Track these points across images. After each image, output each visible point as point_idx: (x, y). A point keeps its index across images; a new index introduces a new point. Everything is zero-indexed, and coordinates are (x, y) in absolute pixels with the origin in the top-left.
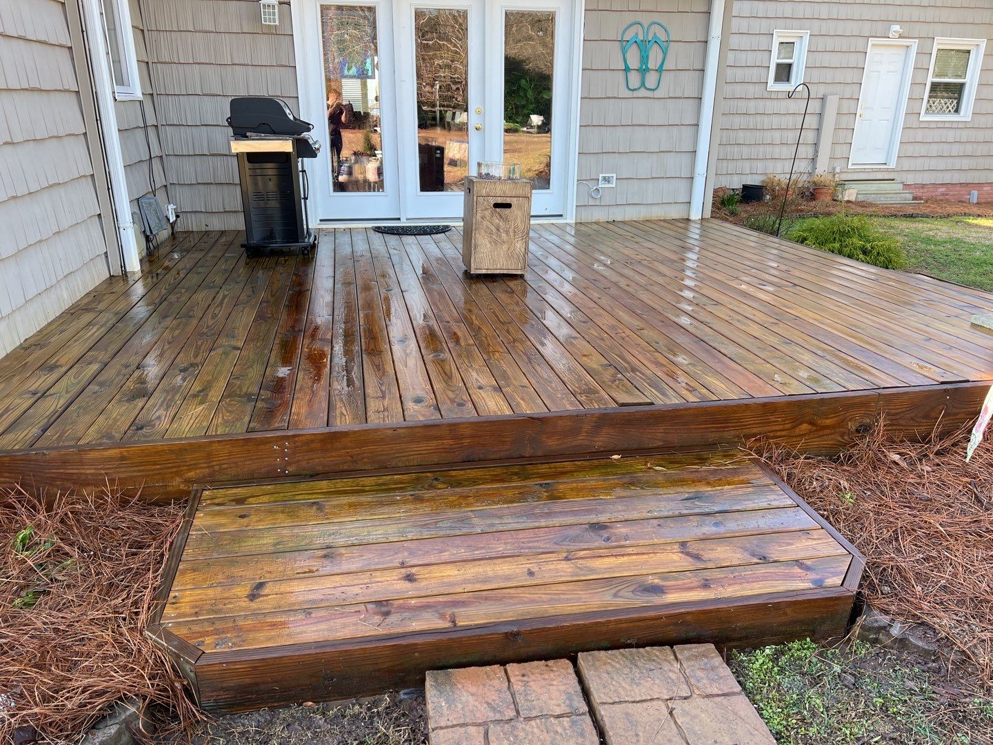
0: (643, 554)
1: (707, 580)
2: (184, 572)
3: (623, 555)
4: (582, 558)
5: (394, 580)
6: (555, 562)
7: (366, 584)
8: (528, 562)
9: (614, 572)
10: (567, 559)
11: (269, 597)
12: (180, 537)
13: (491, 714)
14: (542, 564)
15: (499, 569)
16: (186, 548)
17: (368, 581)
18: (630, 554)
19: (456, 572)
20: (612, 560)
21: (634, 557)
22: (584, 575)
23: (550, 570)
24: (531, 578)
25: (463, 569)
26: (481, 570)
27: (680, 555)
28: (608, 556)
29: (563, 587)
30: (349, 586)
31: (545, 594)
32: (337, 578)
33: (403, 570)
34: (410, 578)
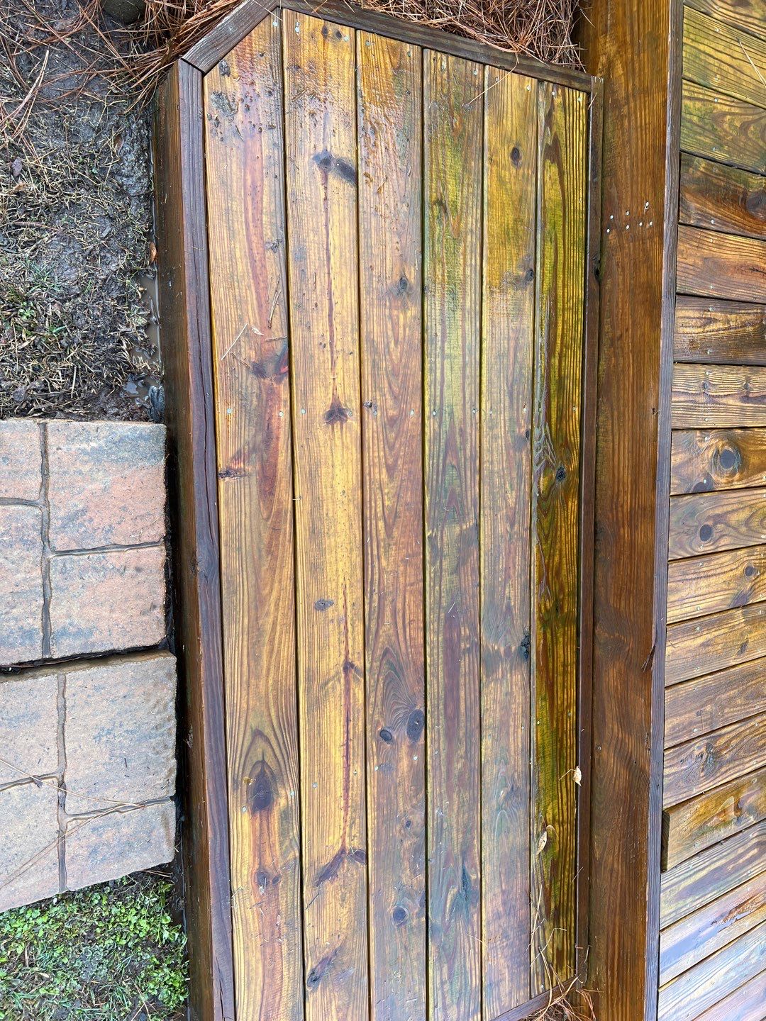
0: (346, 789)
1: (276, 881)
2: (393, 51)
3: (347, 756)
4: (347, 691)
5: (335, 389)
6: (343, 646)
7: (331, 344)
8: (349, 605)
9: (310, 739)
10: (348, 666)
11: (322, 188)
12: (477, 49)
13: (62, 513)
14: (342, 626)
15: (339, 556)
16: (451, 59)
17: (339, 347)
18: (347, 768)
19: (339, 489)
20: (339, 738)
21: (340, 774)
22: (308, 690)
23: (327, 637)
24: (312, 605)
25: (345, 500)
26: (340, 527)
27: (338, 848)
28: (348, 732)
29: (287, 651)
30: (330, 315)
31: (274, 624)
32: (351, 298)
33: (355, 405)
34: (336, 414)
